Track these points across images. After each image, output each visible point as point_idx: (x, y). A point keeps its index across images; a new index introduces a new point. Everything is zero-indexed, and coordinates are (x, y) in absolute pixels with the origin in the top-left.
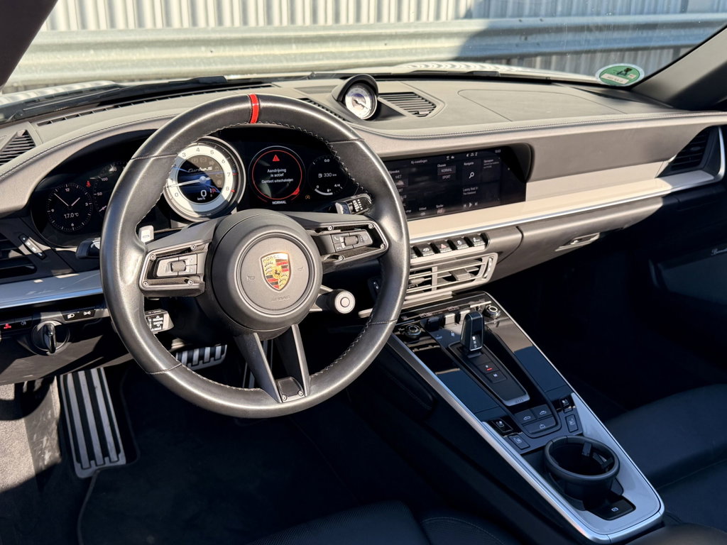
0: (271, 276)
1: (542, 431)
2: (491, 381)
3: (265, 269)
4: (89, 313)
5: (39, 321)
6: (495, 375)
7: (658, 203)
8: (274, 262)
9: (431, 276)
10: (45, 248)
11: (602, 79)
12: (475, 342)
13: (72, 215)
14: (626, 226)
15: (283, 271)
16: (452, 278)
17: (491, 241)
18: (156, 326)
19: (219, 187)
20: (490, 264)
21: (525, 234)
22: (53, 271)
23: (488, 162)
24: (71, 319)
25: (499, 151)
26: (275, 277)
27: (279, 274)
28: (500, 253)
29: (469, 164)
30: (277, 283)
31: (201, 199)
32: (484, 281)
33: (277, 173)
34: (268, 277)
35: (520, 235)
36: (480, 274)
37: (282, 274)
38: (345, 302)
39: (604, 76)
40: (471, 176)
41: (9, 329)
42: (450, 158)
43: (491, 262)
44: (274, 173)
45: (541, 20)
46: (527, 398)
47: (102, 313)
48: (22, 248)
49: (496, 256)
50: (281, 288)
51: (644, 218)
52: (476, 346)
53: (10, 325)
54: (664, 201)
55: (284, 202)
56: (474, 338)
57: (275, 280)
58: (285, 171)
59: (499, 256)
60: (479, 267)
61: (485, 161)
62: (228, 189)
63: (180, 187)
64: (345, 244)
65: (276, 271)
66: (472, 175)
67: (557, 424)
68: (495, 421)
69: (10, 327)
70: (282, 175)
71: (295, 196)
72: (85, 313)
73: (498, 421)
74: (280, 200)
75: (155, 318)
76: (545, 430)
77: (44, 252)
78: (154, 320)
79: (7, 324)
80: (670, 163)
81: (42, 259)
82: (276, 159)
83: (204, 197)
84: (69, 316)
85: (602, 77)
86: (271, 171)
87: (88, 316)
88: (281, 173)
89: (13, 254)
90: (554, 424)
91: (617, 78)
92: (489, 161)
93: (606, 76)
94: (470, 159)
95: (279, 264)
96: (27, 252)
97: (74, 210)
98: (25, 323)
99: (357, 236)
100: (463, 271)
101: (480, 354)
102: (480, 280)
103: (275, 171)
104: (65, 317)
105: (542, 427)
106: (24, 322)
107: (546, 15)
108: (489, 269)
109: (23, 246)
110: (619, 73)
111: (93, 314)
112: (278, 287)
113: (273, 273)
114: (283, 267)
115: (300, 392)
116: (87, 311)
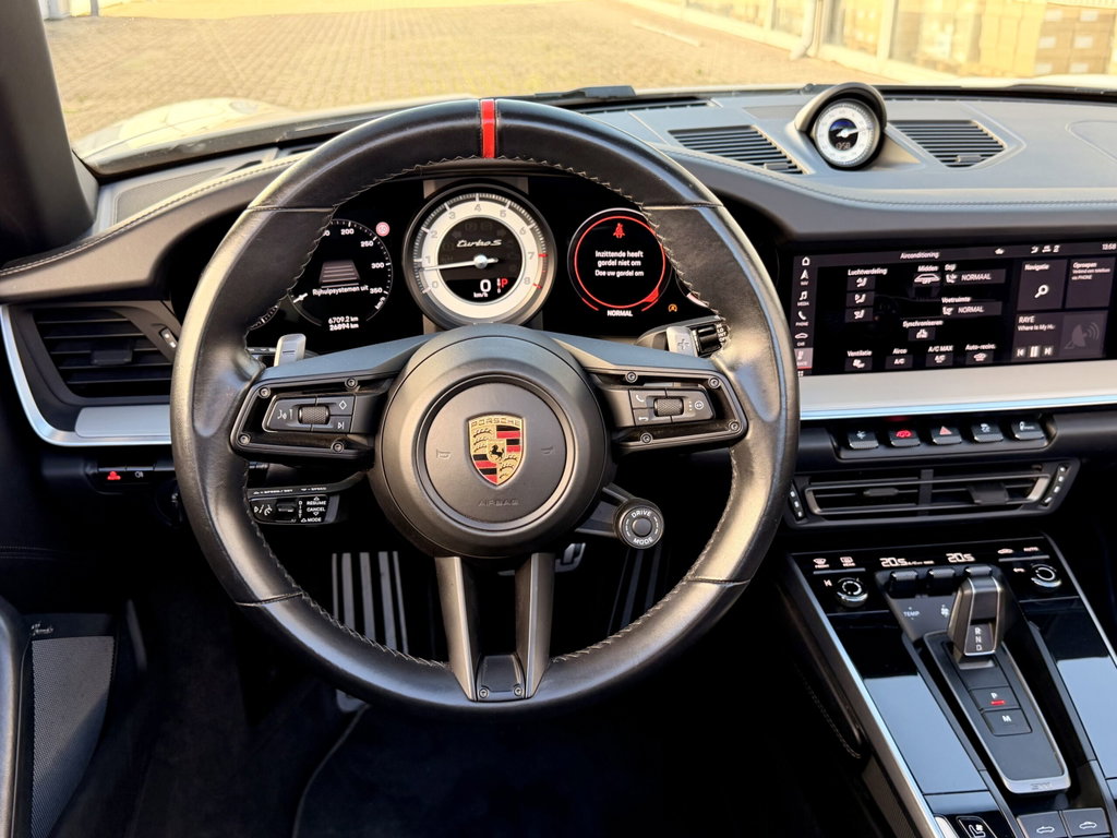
0: (484, 457)
3: (472, 440)
6: (1007, 719)
8: (494, 430)
9: (917, 486)
12: (979, 639)
15: (509, 450)
17: (1060, 433)
18: (311, 515)
20: (1060, 479)
23: (1085, 267)
26: (493, 459)
27: (500, 454)
29: (1037, 268)
30: (493, 471)
31: (479, 295)
32: (1041, 511)
33: (625, 259)
34: (477, 457)
36: (1033, 497)
37: (505, 455)
38: (641, 527)
40: (1040, 293)
41: (117, 480)
43: (1062, 474)
46: (1063, 782)
49: (1075, 464)
50: (500, 481)
52: (978, 648)
53: (117, 474)
55: (629, 314)
56: (977, 630)
57: (490, 464)
61: (1077, 265)
62: (527, 280)
63: (441, 270)
65: (495, 448)
66: (1043, 290)
68: (966, 823)
69: (119, 478)
71: (648, 303)
73: (974, 823)
74: (622, 310)
75: (311, 499)
78: (308, 503)
79: (113, 473)
83: (485, 293)
88: (634, 258)
92: (1087, 265)
94: (1040, 258)
95: (503, 437)
98: (141, 475)
99: (681, 400)
101: (990, 664)
102: (1033, 508)
103: (622, 255)
106: (139, 471)
108: (1056, 489)
112: (496, 480)
113: (487, 451)
114: (509, 442)
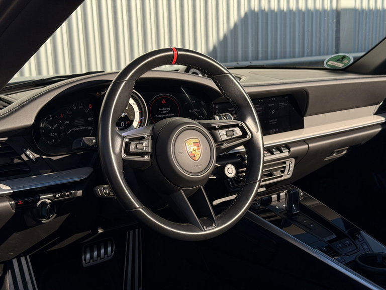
0: (191, 152)
1: (350, 252)
2: (310, 229)
3: (187, 148)
4: (68, 194)
5: (39, 199)
6: (312, 226)
7: (379, 128)
8: (192, 143)
10: (37, 156)
11: (328, 65)
13: (54, 134)
14: (363, 143)
16: (271, 174)
17: (292, 149)
19: (131, 120)
20: (291, 166)
21: (310, 145)
22: (40, 171)
23: (282, 104)
24: (58, 198)
25: (287, 97)
26: (194, 152)
28: (296, 158)
29: (272, 105)
30: (195, 156)
31: (121, 128)
32: (288, 177)
33: (164, 110)
35: (307, 146)
36: (286, 172)
37: (197, 151)
38: (230, 171)
39: (329, 63)
40: (273, 112)
41: (21, 204)
42: (261, 101)
43: (291, 164)
44: (163, 111)
45: (251, 63)
46: (334, 236)
47: (75, 193)
48: (23, 156)
49: (293, 160)
51: (373, 136)
52: (295, 210)
53: (22, 202)
54: (382, 127)
56: (293, 205)
58: (169, 109)
59: (295, 160)
60: (285, 167)
61: (280, 104)
62: (136, 121)
64: (227, 136)
65: (194, 149)
67: (357, 248)
70: (168, 112)
72: (66, 194)
73: (323, 248)
76: (352, 251)
77: (36, 159)
79: (20, 201)
80: (380, 106)
81: (35, 163)
82: (164, 102)
83: (123, 127)
84: (57, 196)
85: (328, 63)
86: (161, 110)
87: (68, 195)
88: (167, 110)
89: (16, 161)
90: (356, 248)
91: (337, 63)
93: (330, 63)
94: (272, 102)
95: (195, 145)
96: (26, 159)
97: (54, 131)
99: (233, 131)
100: (276, 170)
101: (298, 216)
102: (286, 176)
103: (164, 109)
104: (55, 197)
105: (349, 250)
106: (30, 200)
107: (253, 60)
108: (291, 169)
109: (24, 154)
110: (338, 61)
111: (71, 194)
113: (192, 150)
114: (197, 147)
115: (213, 224)
116: (67, 192)
